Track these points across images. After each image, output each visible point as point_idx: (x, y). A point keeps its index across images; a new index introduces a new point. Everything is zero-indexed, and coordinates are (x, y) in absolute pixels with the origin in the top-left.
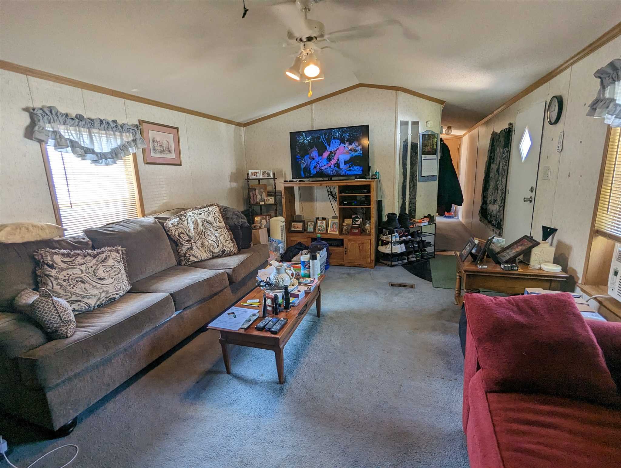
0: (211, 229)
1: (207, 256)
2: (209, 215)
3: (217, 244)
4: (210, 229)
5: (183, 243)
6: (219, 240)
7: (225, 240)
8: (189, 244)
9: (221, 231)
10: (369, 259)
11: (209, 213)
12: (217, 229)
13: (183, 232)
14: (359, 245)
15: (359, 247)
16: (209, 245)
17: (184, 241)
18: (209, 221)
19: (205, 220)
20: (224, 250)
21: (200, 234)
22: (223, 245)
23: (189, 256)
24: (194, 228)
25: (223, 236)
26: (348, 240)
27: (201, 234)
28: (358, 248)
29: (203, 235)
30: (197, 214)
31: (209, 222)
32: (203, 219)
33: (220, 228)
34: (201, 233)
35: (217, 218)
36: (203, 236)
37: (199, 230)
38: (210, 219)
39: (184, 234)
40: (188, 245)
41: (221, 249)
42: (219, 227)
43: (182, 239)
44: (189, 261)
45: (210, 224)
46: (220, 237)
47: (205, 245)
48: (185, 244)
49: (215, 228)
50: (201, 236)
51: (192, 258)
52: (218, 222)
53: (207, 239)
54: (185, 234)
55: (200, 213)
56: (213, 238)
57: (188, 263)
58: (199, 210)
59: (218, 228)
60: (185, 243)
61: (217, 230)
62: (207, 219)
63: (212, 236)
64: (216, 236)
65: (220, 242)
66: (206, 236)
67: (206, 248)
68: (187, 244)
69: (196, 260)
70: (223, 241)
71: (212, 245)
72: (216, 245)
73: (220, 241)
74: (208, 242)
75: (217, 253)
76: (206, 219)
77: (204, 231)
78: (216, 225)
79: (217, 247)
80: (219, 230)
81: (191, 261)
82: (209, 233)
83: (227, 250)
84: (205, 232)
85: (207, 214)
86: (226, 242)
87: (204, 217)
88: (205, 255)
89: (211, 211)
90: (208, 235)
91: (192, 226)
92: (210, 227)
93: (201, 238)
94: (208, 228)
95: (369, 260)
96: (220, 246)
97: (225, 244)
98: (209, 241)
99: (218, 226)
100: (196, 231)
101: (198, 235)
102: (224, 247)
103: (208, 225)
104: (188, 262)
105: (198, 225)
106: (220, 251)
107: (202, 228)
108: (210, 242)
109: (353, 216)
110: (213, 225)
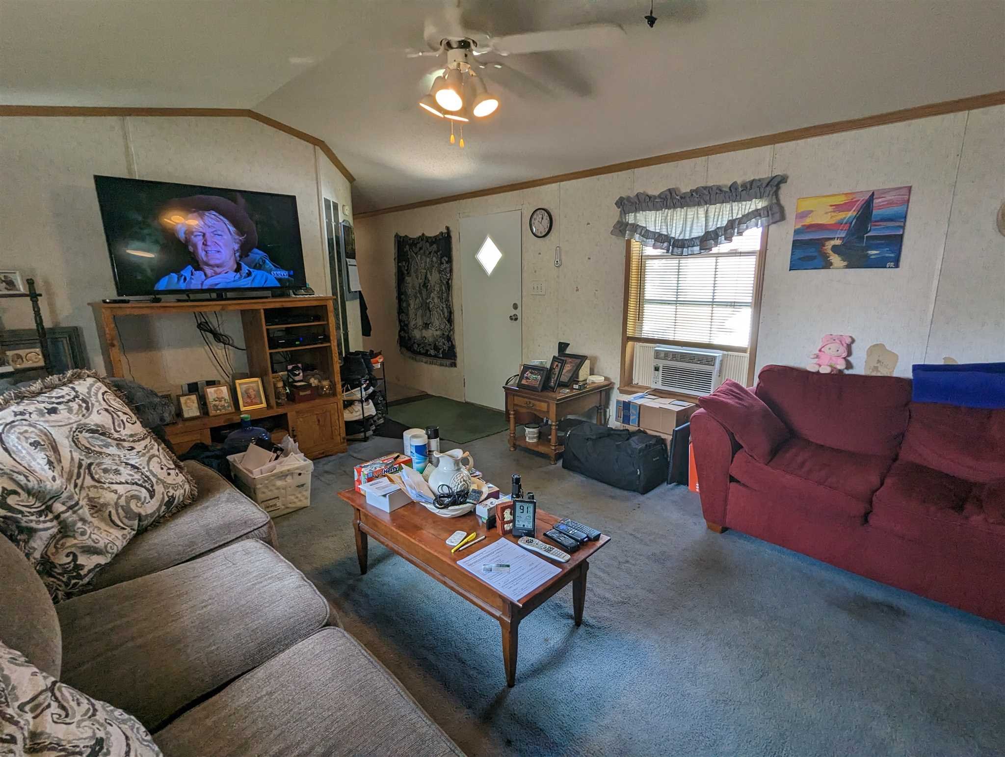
0: (113, 450)
1: (124, 536)
2: (87, 409)
3: (149, 487)
4: (104, 450)
5: (33, 525)
6: (148, 474)
7: (165, 468)
8: (51, 520)
9: (146, 447)
10: (339, 437)
11: (83, 401)
12: (132, 444)
13: (9, 488)
14: (317, 417)
15: (319, 421)
16: (123, 498)
17: (33, 518)
18: (97, 425)
19: (81, 428)
20: (172, 496)
21: (75, 477)
22: (166, 486)
23: (70, 559)
24: (50, 463)
25: (155, 459)
26: (297, 412)
27: (78, 476)
28: (317, 423)
29: (88, 478)
30: (41, 413)
31: (99, 431)
32: (75, 426)
33: (139, 441)
34: (76, 471)
35: (119, 413)
36: (89, 481)
37: (66, 463)
38: (97, 418)
39: (15, 492)
40: (49, 525)
41: (163, 498)
42: (135, 438)
43: (21, 512)
44: (82, 573)
45: (103, 434)
46: (148, 464)
47: (105, 505)
48: (41, 526)
49: (126, 444)
50: (79, 482)
51: (88, 562)
52: (126, 423)
53: (105, 486)
54: (20, 491)
55: (50, 406)
56: (126, 474)
57: (81, 583)
58: (40, 399)
59: (134, 441)
60: (38, 522)
61: (132, 448)
62: (87, 421)
63: (121, 469)
64: (134, 467)
65: (154, 480)
66: (97, 477)
67: (113, 512)
68: (45, 522)
69: (102, 560)
70: (162, 474)
71: (133, 497)
72: (144, 493)
73: (155, 476)
74: (115, 492)
75: (152, 515)
76: (84, 421)
77: (85, 463)
78: (123, 432)
79: (152, 497)
80: (139, 447)
81: (90, 571)
82: (107, 463)
83: (179, 493)
84: (90, 465)
85: (80, 406)
86: (169, 474)
87: (74, 418)
88: (116, 533)
89: (89, 393)
90: (106, 471)
91: (38, 461)
92: (107, 446)
93: (82, 487)
94: (97, 449)
95: (338, 439)
96: (159, 489)
97: (169, 480)
98: (115, 487)
99: (131, 436)
100: (58, 468)
101: (69, 480)
102: (170, 490)
103: (97, 443)
104: (80, 577)
105: (55, 449)
106: (160, 506)
107: (77, 456)
108: (121, 489)
109: (290, 367)
110: (116, 435)
